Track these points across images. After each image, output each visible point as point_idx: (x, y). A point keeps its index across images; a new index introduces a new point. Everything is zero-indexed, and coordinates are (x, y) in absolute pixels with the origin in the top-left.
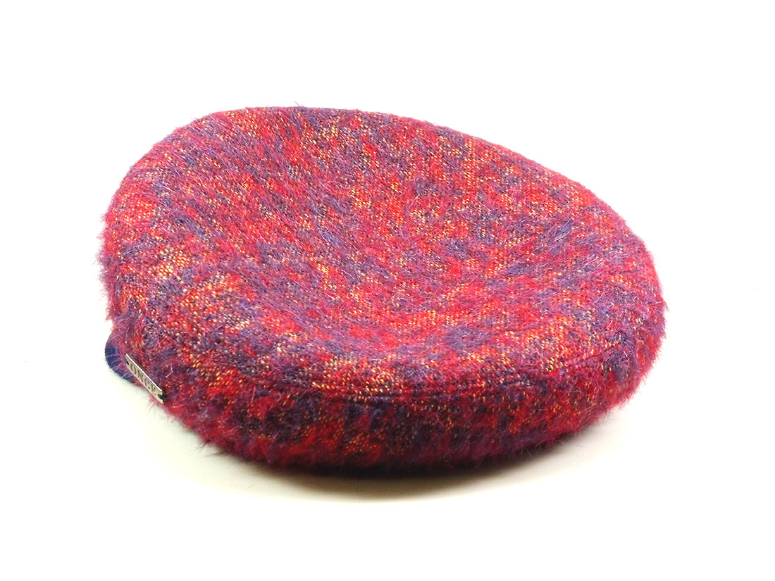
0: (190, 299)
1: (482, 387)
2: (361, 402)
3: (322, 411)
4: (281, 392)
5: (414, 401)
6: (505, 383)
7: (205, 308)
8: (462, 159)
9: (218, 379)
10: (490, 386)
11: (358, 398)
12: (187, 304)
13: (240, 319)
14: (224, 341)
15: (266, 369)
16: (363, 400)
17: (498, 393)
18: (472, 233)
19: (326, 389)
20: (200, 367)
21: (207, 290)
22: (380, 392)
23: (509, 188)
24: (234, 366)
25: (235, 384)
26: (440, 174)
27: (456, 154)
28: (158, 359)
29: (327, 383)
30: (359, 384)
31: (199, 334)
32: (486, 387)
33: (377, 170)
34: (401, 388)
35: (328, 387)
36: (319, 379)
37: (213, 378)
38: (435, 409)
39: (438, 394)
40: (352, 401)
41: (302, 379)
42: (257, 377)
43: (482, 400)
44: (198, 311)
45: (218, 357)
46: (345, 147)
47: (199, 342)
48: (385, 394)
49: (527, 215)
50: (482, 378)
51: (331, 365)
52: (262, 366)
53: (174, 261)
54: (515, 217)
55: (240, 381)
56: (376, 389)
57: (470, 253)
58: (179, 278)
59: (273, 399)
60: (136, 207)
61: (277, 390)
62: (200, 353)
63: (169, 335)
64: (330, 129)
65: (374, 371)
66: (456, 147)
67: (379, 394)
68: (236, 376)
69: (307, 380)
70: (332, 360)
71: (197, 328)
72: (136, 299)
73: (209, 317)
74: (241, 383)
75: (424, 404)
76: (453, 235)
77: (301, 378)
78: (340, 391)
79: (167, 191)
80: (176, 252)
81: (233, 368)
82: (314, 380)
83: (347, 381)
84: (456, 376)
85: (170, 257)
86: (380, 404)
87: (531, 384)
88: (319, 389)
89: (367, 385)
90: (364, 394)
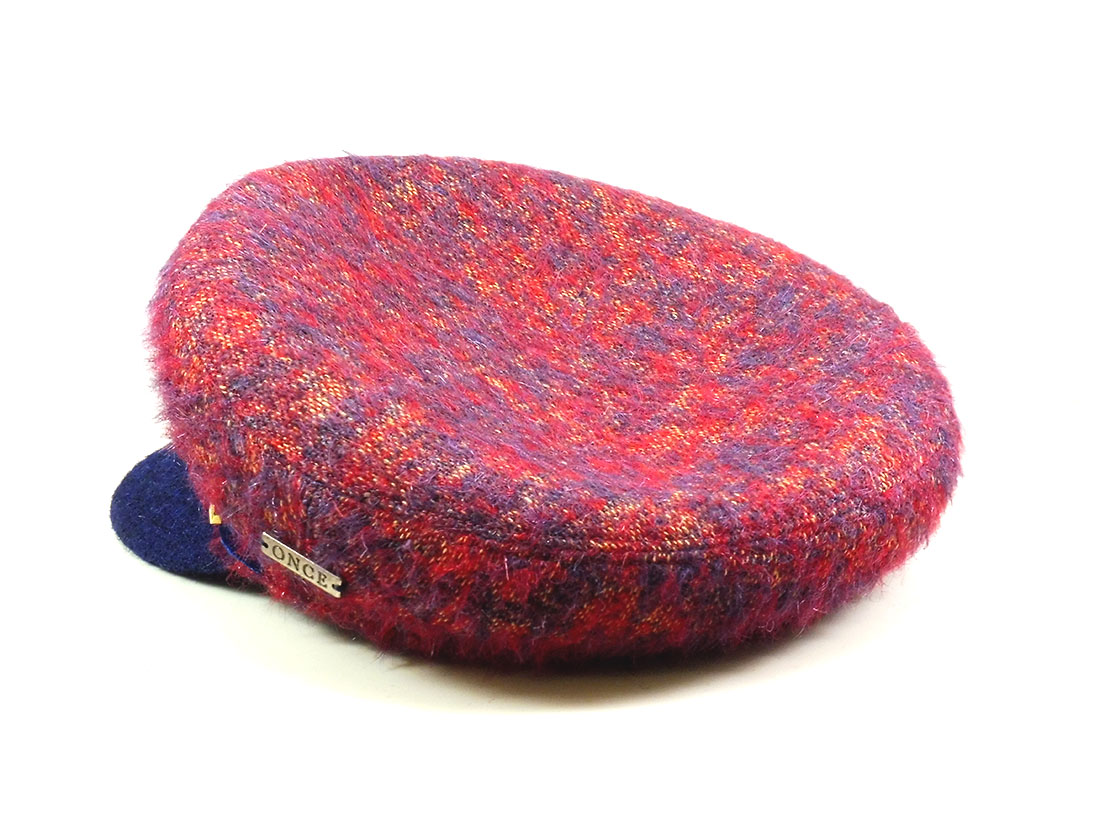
0: (372, 442)
1: (811, 523)
2: (662, 561)
3: (607, 581)
4: (546, 559)
5: (732, 551)
6: (839, 514)
7: (398, 453)
8: (598, 214)
9: (445, 550)
10: (822, 520)
11: (657, 556)
12: (369, 450)
13: (455, 462)
14: (443, 497)
15: (517, 529)
16: (665, 558)
17: (833, 527)
18: (659, 314)
19: (612, 548)
20: (412, 538)
21: (389, 427)
22: (685, 544)
23: (682, 248)
24: (469, 529)
25: (474, 556)
26: (576, 236)
27: (587, 208)
28: (336, 533)
29: (611, 539)
30: (655, 537)
31: (402, 491)
32: (818, 521)
33: (487, 239)
34: (712, 536)
35: (613, 545)
36: (597, 535)
37: (438, 552)
38: (759, 560)
39: (761, 539)
40: (649, 561)
41: (574, 538)
42: (505, 543)
43: (814, 540)
44: (390, 458)
45: (440, 520)
46: (434, 208)
47: (404, 503)
48: (694, 546)
49: (725, 283)
50: (811, 510)
51: (609, 514)
52: (510, 526)
53: (324, 390)
54: (710, 287)
55: (481, 551)
56: (680, 542)
57: (670, 342)
58: (343, 414)
59: (536, 570)
60: (228, 319)
61: (540, 557)
62: (410, 516)
63: (352, 497)
64: (404, 185)
65: (670, 517)
66: (584, 197)
67: (685, 548)
68: (472, 543)
69: (582, 538)
70: (606, 507)
71: (397, 482)
72: (277, 450)
73: (411, 464)
74: (482, 554)
75: (745, 555)
76: (632, 319)
77: (574, 536)
78: (630, 549)
79: (261, 291)
80: (321, 377)
81: (467, 533)
82: (592, 538)
83: (637, 534)
84: (780, 511)
85: (316, 385)
86: (687, 562)
87: (867, 511)
88: (601, 550)
89: (667, 536)
90: (665, 549)
